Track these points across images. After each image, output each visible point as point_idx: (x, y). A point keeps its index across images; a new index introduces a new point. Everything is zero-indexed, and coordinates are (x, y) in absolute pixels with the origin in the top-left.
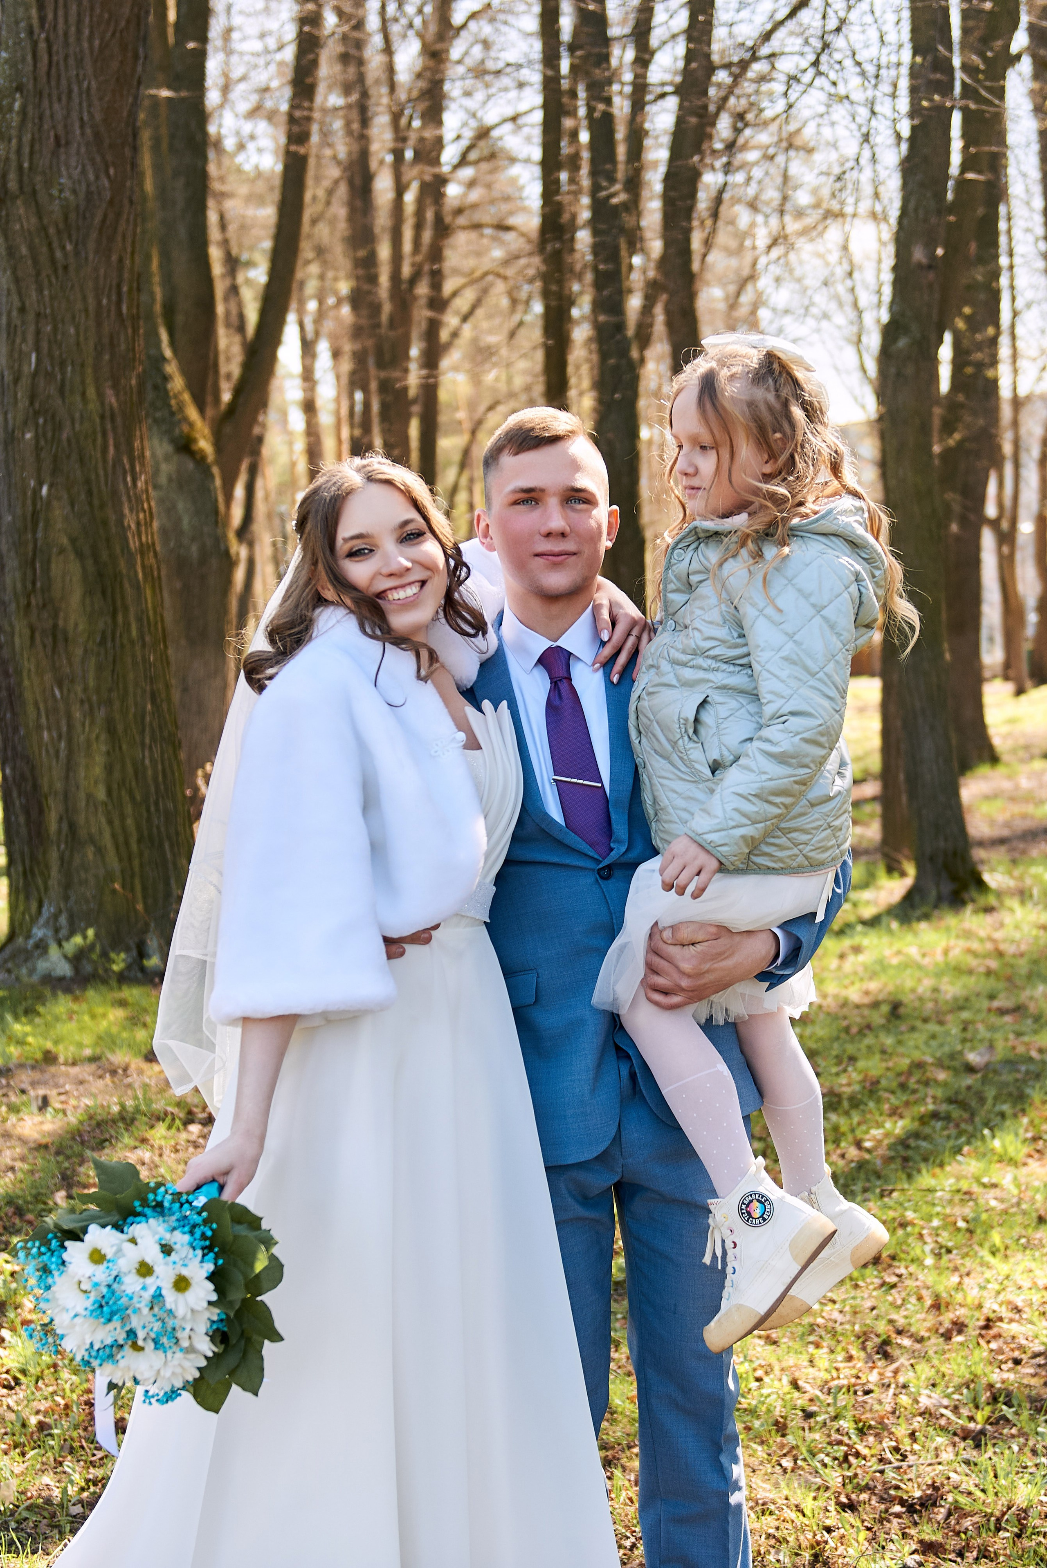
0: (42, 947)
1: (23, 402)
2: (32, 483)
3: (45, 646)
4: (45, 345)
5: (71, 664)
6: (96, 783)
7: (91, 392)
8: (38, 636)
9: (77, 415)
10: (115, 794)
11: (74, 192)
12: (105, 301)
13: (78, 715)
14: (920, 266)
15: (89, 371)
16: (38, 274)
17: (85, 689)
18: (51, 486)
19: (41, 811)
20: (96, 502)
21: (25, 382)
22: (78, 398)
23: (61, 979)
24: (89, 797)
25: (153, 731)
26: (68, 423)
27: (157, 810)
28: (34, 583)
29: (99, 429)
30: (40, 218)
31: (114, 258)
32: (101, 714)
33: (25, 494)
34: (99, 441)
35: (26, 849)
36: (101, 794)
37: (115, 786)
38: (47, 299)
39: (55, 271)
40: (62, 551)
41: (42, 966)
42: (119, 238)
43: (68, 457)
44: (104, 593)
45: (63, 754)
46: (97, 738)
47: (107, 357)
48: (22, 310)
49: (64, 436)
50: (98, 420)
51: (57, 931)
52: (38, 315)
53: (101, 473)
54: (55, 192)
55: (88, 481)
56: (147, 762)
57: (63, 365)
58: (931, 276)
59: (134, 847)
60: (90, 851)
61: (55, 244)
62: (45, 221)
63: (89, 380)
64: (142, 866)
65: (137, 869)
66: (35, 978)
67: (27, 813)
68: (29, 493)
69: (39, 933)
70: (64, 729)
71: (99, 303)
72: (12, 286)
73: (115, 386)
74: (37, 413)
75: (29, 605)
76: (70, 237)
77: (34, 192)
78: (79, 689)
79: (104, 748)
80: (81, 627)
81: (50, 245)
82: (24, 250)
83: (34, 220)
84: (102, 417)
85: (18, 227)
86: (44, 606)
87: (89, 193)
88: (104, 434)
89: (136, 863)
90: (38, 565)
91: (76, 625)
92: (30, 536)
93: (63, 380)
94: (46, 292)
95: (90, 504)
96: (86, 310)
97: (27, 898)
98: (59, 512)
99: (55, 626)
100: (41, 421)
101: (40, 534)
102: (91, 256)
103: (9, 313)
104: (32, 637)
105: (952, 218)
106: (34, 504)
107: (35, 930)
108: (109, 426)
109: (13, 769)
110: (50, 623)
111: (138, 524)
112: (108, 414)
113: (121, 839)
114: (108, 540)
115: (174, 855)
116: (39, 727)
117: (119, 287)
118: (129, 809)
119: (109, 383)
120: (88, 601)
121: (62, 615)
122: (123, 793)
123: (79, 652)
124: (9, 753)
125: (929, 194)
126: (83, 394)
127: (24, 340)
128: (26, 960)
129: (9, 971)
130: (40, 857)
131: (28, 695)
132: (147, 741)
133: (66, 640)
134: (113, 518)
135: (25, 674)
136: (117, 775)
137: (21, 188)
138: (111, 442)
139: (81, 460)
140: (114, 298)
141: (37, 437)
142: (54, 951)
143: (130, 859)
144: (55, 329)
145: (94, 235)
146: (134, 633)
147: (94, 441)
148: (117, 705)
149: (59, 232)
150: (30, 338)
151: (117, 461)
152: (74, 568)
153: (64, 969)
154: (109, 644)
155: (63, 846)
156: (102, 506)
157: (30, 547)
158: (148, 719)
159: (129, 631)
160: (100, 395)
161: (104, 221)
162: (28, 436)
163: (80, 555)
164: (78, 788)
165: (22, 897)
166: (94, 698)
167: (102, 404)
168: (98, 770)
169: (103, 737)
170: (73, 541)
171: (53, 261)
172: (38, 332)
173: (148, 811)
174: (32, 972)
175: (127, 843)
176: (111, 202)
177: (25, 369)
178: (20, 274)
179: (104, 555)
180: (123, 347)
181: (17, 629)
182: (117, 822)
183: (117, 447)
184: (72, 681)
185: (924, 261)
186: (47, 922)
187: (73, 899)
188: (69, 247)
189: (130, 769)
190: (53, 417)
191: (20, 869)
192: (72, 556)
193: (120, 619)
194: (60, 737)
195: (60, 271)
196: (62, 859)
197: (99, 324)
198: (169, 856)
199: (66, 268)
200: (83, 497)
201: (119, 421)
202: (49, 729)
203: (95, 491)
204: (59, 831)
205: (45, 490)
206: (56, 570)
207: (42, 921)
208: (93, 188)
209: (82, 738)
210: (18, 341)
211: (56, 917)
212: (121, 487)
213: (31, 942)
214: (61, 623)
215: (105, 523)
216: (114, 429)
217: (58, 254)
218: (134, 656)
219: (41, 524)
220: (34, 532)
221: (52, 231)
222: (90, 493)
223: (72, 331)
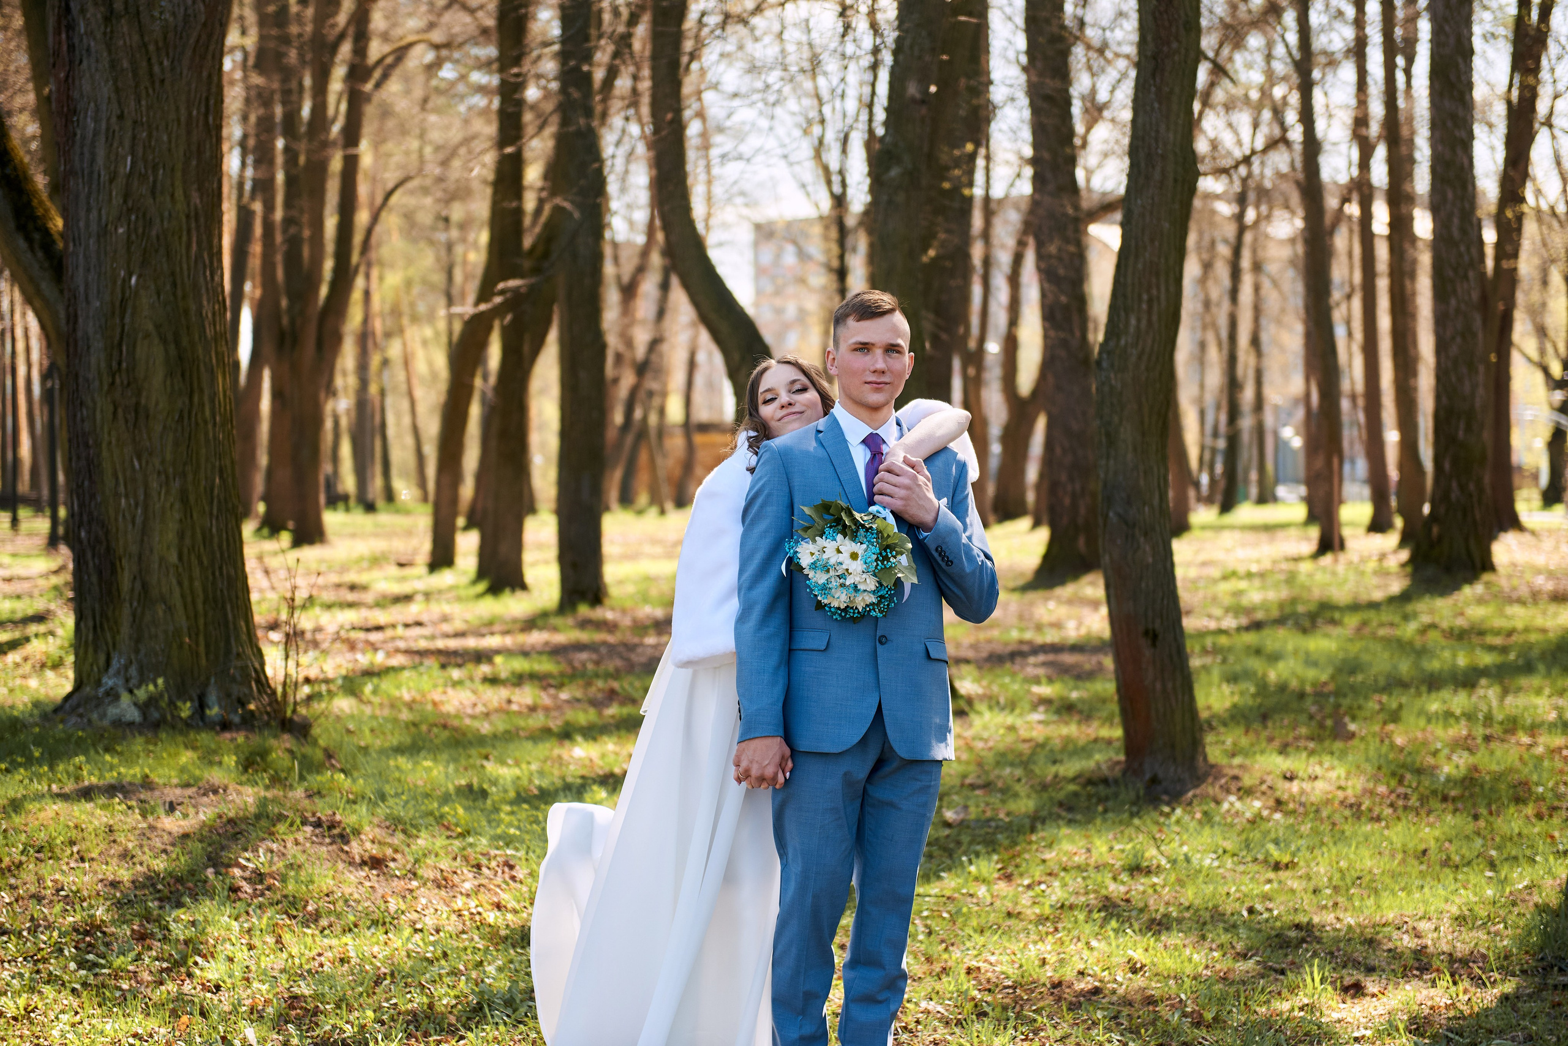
0: (113, 695)
1: (117, 200)
2: (122, 273)
3: (127, 421)
4: (140, 151)
5: (150, 439)
6: (168, 548)
7: (179, 193)
8: (120, 411)
9: (166, 214)
10: (185, 558)
11: (174, 14)
12: (195, 113)
13: (155, 485)
14: (913, 100)
15: (179, 174)
16: (137, 86)
17: (163, 462)
18: (139, 277)
19: (114, 572)
20: (179, 293)
21: (121, 181)
22: (168, 198)
23: (131, 724)
24: (162, 559)
25: (219, 502)
26: (158, 221)
27: (221, 574)
28: (120, 364)
29: (184, 227)
30: (142, 36)
31: (205, 74)
32: (176, 485)
33: (114, 283)
34: (184, 238)
35: (97, 606)
36: (173, 558)
37: (185, 551)
38: (144, 109)
39: (153, 83)
40: (147, 336)
41: (112, 711)
42: (209, 57)
43: (157, 251)
44: (183, 375)
45: (139, 520)
46: (172, 505)
47: (194, 163)
48: (121, 117)
49: (154, 233)
50: (184, 220)
51: (127, 680)
52: (135, 122)
53: (185, 266)
54: (156, 14)
55: (173, 274)
56: (214, 530)
57: (155, 168)
58: (924, 110)
59: (200, 607)
60: (160, 610)
61: (154, 60)
62: (146, 39)
63: (178, 183)
64: (206, 624)
65: (201, 627)
66: (106, 723)
67: (100, 574)
68: (119, 283)
69: (109, 682)
70: (142, 498)
71: (190, 114)
72: (113, 96)
73: (199, 189)
74: (130, 211)
75: (113, 383)
76: (167, 54)
77: (138, 13)
78: (157, 461)
79: (177, 516)
80: (161, 406)
81: (149, 59)
82: (126, 64)
83: (136, 38)
84: (188, 216)
85: (121, 43)
86: (129, 384)
87: (186, 16)
88: (189, 231)
89: (201, 621)
90: (124, 348)
91: (157, 404)
92: (118, 321)
93: (155, 182)
94: (143, 103)
95: (174, 294)
96: (179, 121)
97: (96, 651)
98: (146, 301)
99: (137, 404)
100: (133, 217)
101: (127, 320)
102: (185, 72)
103: (108, 119)
104: (115, 413)
105: (945, 57)
106: (123, 293)
107: (105, 680)
108: (193, 225)
109: (89, 532)
110: (134, 400)
111: (214, 314)
112: (192, 214)
113: (189, 599)
114: (188, 328)
115: (234, 617)
116: (117, 495)
117: (207, 99)
118: (197, 572)
119: (195, 186)
120: (168, 382)
121: (144, 394)
122: (193, 557)
123: (158, 428)
124: (85, 518)
125: (924, 33)
126: (172, 196)
127: (121, 144)
128: (97, 706)
129: (81, 716)
130: (110, 614)
131: (107, 466)
132: (215, 511)
133: (147, 417)
134: (193, 307)
135: (104, 446)
136: (188, 541)
137: (126, 8)
138: (194, 239)
139: (168, 254)
140: (203, 109)
141: (128, 233)
142: (125, 699)
143: (196, 617)
144: (150, 136)
145: (189, 53)
146: (208, 413)
147: (180, 237)
148: (190, 477)
149: (158, 49)
150: (127, 143)
151: (199, 257)
152: (158, 351)
153: (133, 714)
154: (186, 421)
155: (135, 604)
156: (184, 297)
157: (118, 330)
158: (216, 492)
159: (203, 412)
160: (187, 196)
161: (198, 41)
162: (121, 231)
163: (164, 340)
164: (151, 551)
165: (91, 650)
166: (171, 470)
167: (188, 205)
168: (171, 536)
169: (177, 505)
170: (158, 327)
171: (151, 75)
172: (134, 138)
173: (213, 574)
174: (103, 716)
175: (194, 603)
176: (205, 25)
177: (121, 170)
178: (120, 84)
179: (185, 341)
180: (208, 154)
181: (99, 405)
182: (186, 583)
183: (199, 243)
184: (151, 454)
185: (918, 96)
186: (118, 673)
187: (143, 651)
188: (166, 63)
189: (199, 536)
190: (144, 215)
191: (91, 624)
192: (156, 341)
193: (196, 399)
194: (137, 505)
195: (157, 85)
196: (134, 615)
197: (189, 133)
198: (230, 616)
199: (162, 81)
200: (168, 287)
201: (202, 220)
202: (127, 496)
203: (179, 281)
204: (132, 590)
205: (133, 280)
206: (141, 351)
207: (111, 671)
208: (190, 11)
209: (157, 506)
210: (115, 145)
211: (126, 668)
212: (202, 280)
213: (102, 690)
214: (143, 401)
215: (186, 312)
216: (198, 228)
217: (156, 69)
218: (206, 434)
219: (129, 311)
220: (122, 318)
221: (152, 48)
222: (174, 285)
223: (165, 138)
